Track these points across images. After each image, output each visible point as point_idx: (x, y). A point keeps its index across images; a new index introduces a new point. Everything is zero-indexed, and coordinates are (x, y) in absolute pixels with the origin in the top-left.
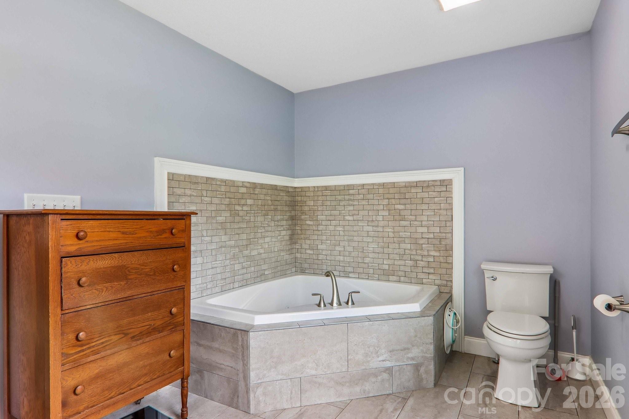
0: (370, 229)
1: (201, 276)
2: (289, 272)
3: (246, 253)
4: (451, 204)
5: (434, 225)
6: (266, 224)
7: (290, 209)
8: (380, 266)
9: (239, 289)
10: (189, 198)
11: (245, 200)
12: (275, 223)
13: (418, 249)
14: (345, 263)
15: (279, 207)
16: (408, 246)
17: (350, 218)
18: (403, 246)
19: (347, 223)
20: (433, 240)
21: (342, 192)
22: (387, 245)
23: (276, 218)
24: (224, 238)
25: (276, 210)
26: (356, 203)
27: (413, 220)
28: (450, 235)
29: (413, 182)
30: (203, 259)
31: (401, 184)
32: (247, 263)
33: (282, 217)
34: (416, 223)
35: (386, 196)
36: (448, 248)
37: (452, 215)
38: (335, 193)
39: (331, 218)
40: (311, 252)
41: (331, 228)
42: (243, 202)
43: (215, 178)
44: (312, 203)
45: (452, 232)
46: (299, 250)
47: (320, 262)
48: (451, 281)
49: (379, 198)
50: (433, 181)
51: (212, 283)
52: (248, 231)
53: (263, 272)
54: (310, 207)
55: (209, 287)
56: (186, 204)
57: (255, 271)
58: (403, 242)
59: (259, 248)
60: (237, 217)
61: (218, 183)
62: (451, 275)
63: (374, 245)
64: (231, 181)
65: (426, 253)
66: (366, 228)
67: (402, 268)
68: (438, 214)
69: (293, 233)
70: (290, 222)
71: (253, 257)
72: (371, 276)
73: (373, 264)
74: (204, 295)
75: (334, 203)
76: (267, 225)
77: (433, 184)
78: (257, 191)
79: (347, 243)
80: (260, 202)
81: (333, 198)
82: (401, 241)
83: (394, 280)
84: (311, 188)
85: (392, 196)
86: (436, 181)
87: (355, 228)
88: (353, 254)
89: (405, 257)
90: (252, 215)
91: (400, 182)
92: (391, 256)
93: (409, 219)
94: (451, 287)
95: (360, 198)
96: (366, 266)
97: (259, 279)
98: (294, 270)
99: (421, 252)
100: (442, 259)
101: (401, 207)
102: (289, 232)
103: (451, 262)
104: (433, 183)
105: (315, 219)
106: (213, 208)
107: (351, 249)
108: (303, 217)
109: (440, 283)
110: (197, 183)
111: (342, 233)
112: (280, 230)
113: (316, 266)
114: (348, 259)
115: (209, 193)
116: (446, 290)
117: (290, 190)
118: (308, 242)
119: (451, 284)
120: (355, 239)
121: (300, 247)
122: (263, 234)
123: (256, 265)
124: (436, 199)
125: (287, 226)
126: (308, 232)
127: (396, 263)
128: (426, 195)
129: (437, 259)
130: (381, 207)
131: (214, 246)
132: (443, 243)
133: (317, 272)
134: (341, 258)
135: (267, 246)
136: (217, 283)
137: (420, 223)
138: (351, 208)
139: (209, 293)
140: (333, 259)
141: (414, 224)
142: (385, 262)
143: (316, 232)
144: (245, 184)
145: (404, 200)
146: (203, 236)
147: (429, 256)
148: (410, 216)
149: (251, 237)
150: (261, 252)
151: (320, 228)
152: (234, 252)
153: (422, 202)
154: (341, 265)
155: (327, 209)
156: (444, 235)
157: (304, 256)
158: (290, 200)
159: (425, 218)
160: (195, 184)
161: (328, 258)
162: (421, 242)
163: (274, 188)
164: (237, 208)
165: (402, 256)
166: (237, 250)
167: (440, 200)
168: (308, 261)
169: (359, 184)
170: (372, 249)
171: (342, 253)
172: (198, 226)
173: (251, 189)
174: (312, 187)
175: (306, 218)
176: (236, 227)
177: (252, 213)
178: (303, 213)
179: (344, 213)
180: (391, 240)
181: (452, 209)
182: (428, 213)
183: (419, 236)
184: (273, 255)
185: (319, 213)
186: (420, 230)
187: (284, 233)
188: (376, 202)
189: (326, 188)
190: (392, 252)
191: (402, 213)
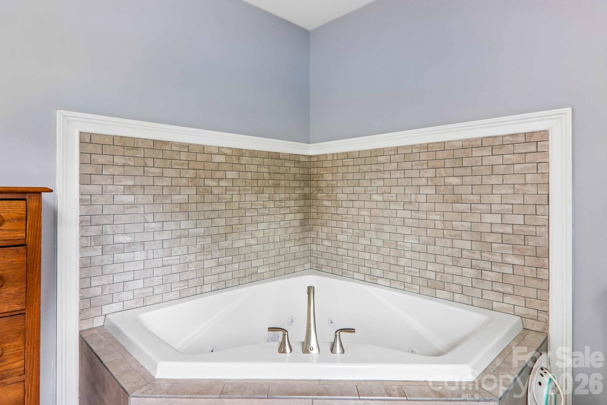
0: (408, 214)
1: (143, 277)
2: (300, 269)
3: (224, 244)
4: (546, 175)
5: (513, 211)
6: (260, 205)
7: (302, 185)
8: (422, 273)
9: (211, 295)
10: (121, 169)
11: (222, 173)
12: (276, 203)
13: (485, 250)
14: (372, 263)
15: (282, 183)
16: (467, 245)
17: (379, 198)
18: (458, 243)
19: (373, 205)
20: (511, 237)
21: (368, 161)
22: (433, 239)
23: (277, 197)
24: (184, 224)
25: (276, 186)
26: (387, 175)
27: (476, 202)
28: (544, 230)
29: (476, 140)
30: (146, 254)
31: (454, 143)
32: (227, 258)
33: (288, 195)
34: (480, 207)
35: (431, 164)
36: (540, 252)
37: (548, 195)
38: (359, 161)
39: (354, 197)
40: (329, 244)
41: (354, 211)
42: (219, 175)
43: (168, 142)
44: (329, 177)
45: (547, 224)
46: (315, 239)
47: (339, 259)
48: (547, 312)
49: (420, 168)
50: (512, 135)
51: (162, 287)
52: (228, 214)
53: (255, 270)
54: (328, 182)
55: (157, 291)
56: (116, 177)
57: (241, 268)
58: (458, 238)
59: (248, 237)
60: (209, 195)
61: (175, 148)
62: (546, 301)
63: (412, 240)
64: (198, 145)
65: (498, 258)
66: (402, 214)
67: (457, 279)
68: (520, 192)
69: (306, 217)
70: (302, 203)
71: (237, 250)
72: (408, 287)
73: (412, 269)
74: (148, 304)
75: (357, 176)
76: (262, 207)
77: (511, 142)
78: (244, 160)
79: (374, 233)
80: (249, 176)
81: (356, 169)
82: (456, 235)
83: (445, 297)
84: (329, 156)
85: (440, 164)
86: (516, 135)
87: (386, 213)
88: (383, 251)
89: (462, 262)
90: (235, 193)
91: (453, 141)
92: (440, 259)
93: (468, 200)
94: (547, 322)
95: (392, 168)
96: (401, 270)
97: (247, 280)
98: (308, 266)
99: (489, 256)
100: (528, 272)
101: (456, 181)
102: (300, 216)
103: (546, 277)
104: (511, 139)
105: (333, 198)
106: (166, 182)
107: (379, 243)
108: (319, 195)
109: (524, 313)
110: (137, 148)
111: (367, 219)
112: (284, 213)
113: (334, 264)
114: (376, 258)
115: (158, 162)
116: (537, 326)
117: (302, 159)
118: (325, 229)
119: (547, 317)
120: (387, 228)
121: (316, 236)
122: (254, 219)
123: (242, 261)
124: (517, 167)
125: (296, 208)
126: (326, 216)
127: (447, 270)
128: (498, 160)
129: (518, 270)
130: (424, 181)
131: (166, 235)
132: (530, 243)
133: (336, 273)
134: (367, 256)
135: (261, 235)
136: (172, 287)
137: (487, 207)
138: (380, 183)
139: (157, 301)
140: (356, 255)
141: (478, 209)
142: (430, 268)
143: (335, 217)
144: (223, 150)
145: (461, 169)
146: (146, 222)
147: (504, 263)
148: (471, 196)
149: (234, 223)
150: (250, 243)
151: (340, 211)
152: (203, 243)
153: (491, 171)
154: (366, 265)
155: (348, 184)
156: (532, 229)
157: (320, 249)
158: (301, 172)
159: (497, 199)
160: (131, 149)
161: (350, 254)
162: (490, 238)
163: (276, 156)
164: (209, 182)
165: (456, 260)
166: (209, 240)
167: (524, 168)
168: (326, 256)
169: (391, 148)
170: (409, 245)
171: (368, 247)
172: (137, 207)
173: (234, 157)
174: (330, 154)
175: (322, 197)
176: (206, 208)
177: (236, 190)
178: (320, 190)
179: (371, 191)
180: (440, 233)
181: (549, 184)
182: (503, 191)
183: (486, 228)
184: (272, 247)
185: (339, 190)
186: (488, 218)
187: (291, 217)
188: (416, 174)
189: (348, 155)
190: (440, 252)
191: (457, 190)
